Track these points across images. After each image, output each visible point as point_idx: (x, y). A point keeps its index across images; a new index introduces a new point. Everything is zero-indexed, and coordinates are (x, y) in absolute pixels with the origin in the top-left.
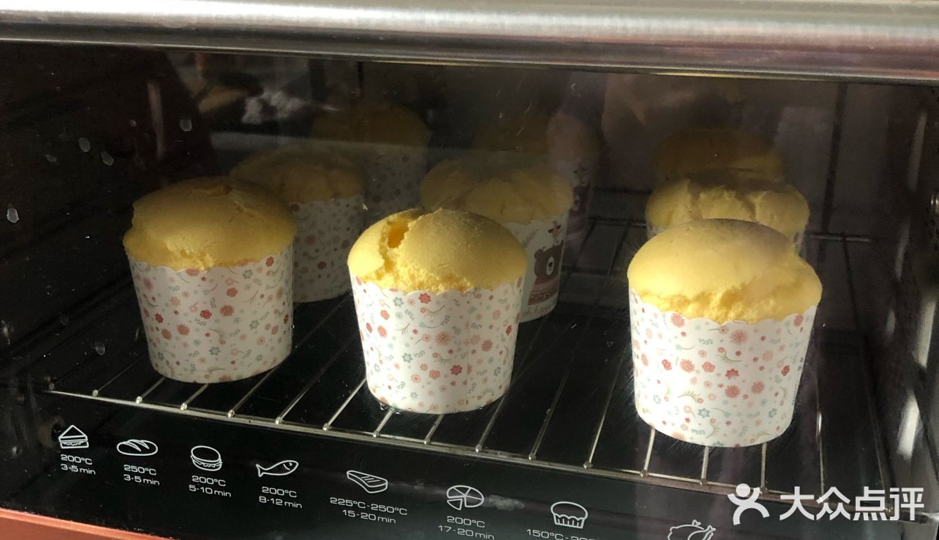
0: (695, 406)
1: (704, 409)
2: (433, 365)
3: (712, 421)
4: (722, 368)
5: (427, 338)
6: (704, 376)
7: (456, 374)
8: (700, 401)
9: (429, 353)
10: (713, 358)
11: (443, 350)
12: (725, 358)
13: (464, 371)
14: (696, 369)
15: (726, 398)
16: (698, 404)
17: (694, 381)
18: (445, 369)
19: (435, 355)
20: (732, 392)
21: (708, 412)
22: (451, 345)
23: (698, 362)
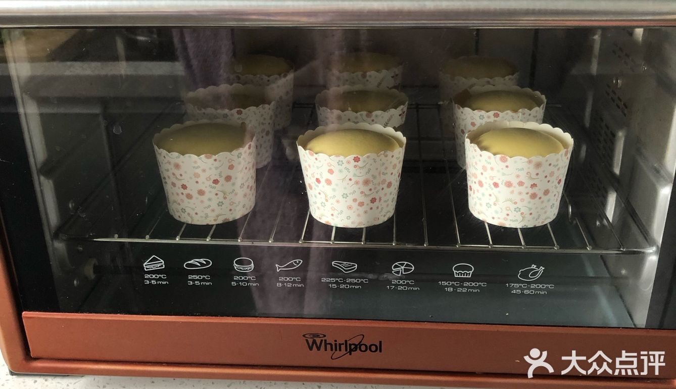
0: (513, 207)
1: (518, 208)
2: (361, 199)
3: (522, 214)
4: (528, 183)
5: (357, 183)
6: (518, 189)
7: (373, 203)
8: (516, 203)
9: (358, 192)
10: (523, 178)
11: (366, 189)
12: (531, 178)
13: (378, 200)
14: (514, 185)
15: (530, 200)
16: (514, 205)
17: (512, 192)
18: (367, 200)
19: (362, 193)
20: (534, 196)
21: (520, 209)
22: (371, 186)
23: (515, 181)
